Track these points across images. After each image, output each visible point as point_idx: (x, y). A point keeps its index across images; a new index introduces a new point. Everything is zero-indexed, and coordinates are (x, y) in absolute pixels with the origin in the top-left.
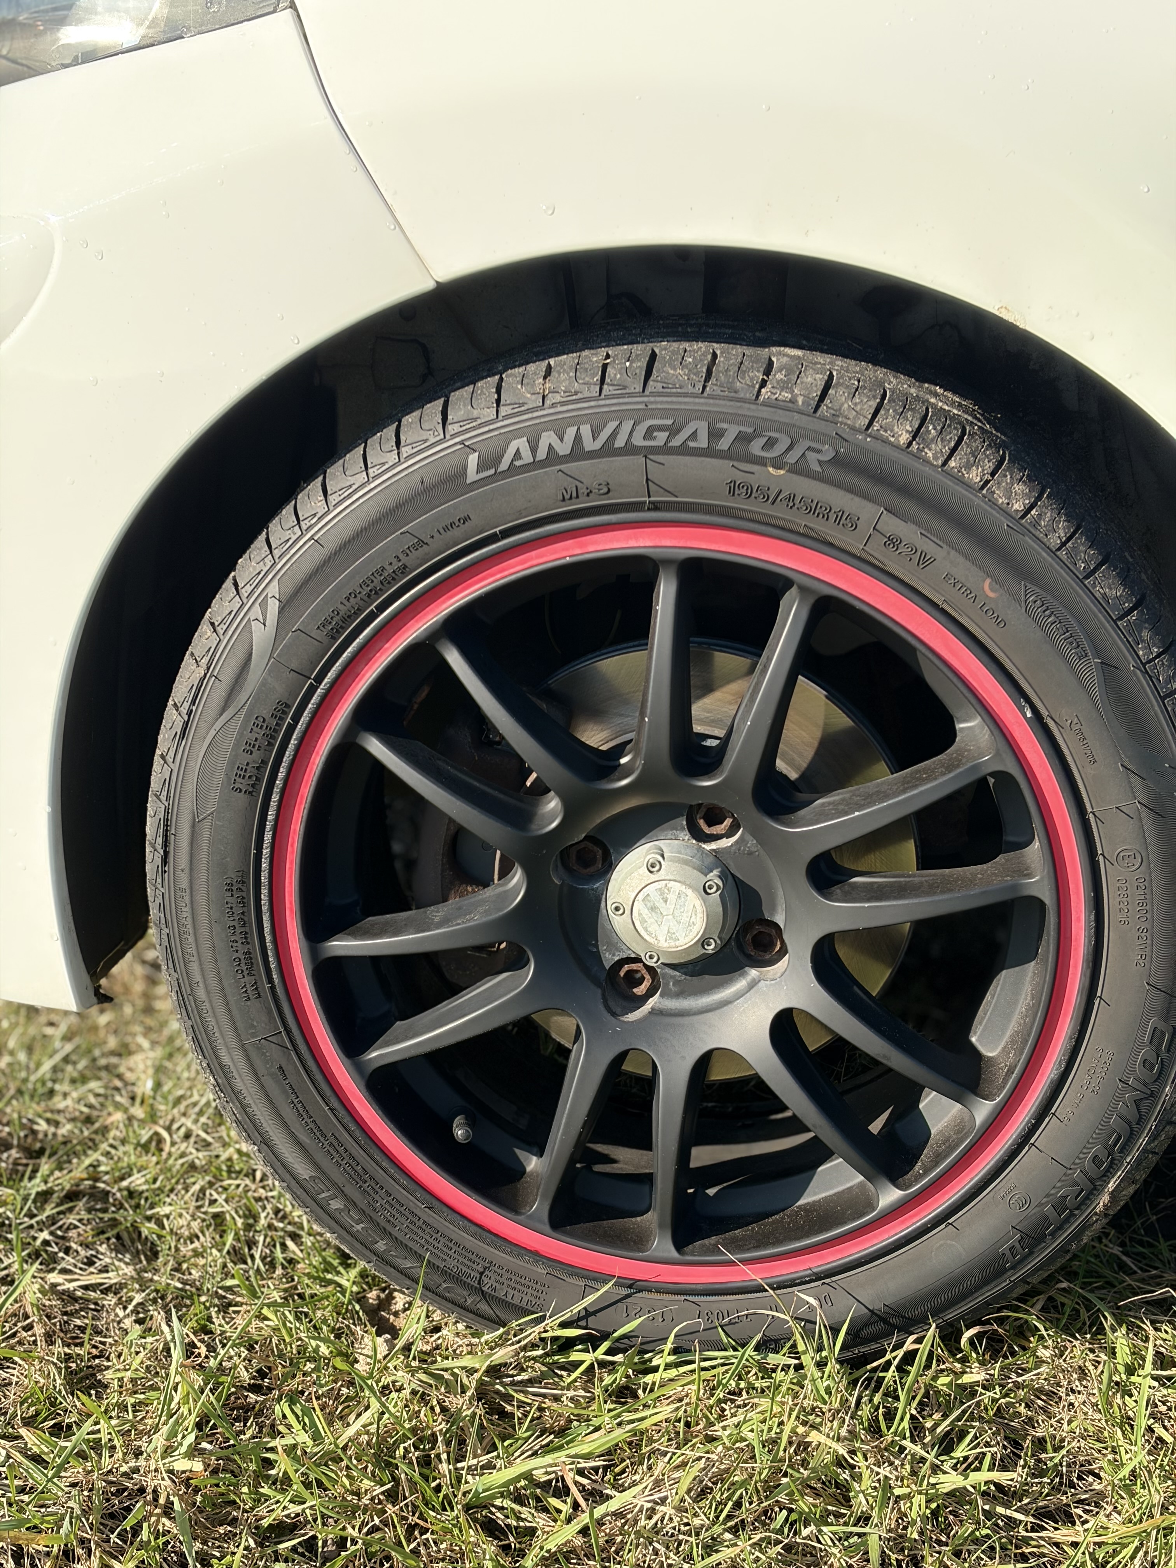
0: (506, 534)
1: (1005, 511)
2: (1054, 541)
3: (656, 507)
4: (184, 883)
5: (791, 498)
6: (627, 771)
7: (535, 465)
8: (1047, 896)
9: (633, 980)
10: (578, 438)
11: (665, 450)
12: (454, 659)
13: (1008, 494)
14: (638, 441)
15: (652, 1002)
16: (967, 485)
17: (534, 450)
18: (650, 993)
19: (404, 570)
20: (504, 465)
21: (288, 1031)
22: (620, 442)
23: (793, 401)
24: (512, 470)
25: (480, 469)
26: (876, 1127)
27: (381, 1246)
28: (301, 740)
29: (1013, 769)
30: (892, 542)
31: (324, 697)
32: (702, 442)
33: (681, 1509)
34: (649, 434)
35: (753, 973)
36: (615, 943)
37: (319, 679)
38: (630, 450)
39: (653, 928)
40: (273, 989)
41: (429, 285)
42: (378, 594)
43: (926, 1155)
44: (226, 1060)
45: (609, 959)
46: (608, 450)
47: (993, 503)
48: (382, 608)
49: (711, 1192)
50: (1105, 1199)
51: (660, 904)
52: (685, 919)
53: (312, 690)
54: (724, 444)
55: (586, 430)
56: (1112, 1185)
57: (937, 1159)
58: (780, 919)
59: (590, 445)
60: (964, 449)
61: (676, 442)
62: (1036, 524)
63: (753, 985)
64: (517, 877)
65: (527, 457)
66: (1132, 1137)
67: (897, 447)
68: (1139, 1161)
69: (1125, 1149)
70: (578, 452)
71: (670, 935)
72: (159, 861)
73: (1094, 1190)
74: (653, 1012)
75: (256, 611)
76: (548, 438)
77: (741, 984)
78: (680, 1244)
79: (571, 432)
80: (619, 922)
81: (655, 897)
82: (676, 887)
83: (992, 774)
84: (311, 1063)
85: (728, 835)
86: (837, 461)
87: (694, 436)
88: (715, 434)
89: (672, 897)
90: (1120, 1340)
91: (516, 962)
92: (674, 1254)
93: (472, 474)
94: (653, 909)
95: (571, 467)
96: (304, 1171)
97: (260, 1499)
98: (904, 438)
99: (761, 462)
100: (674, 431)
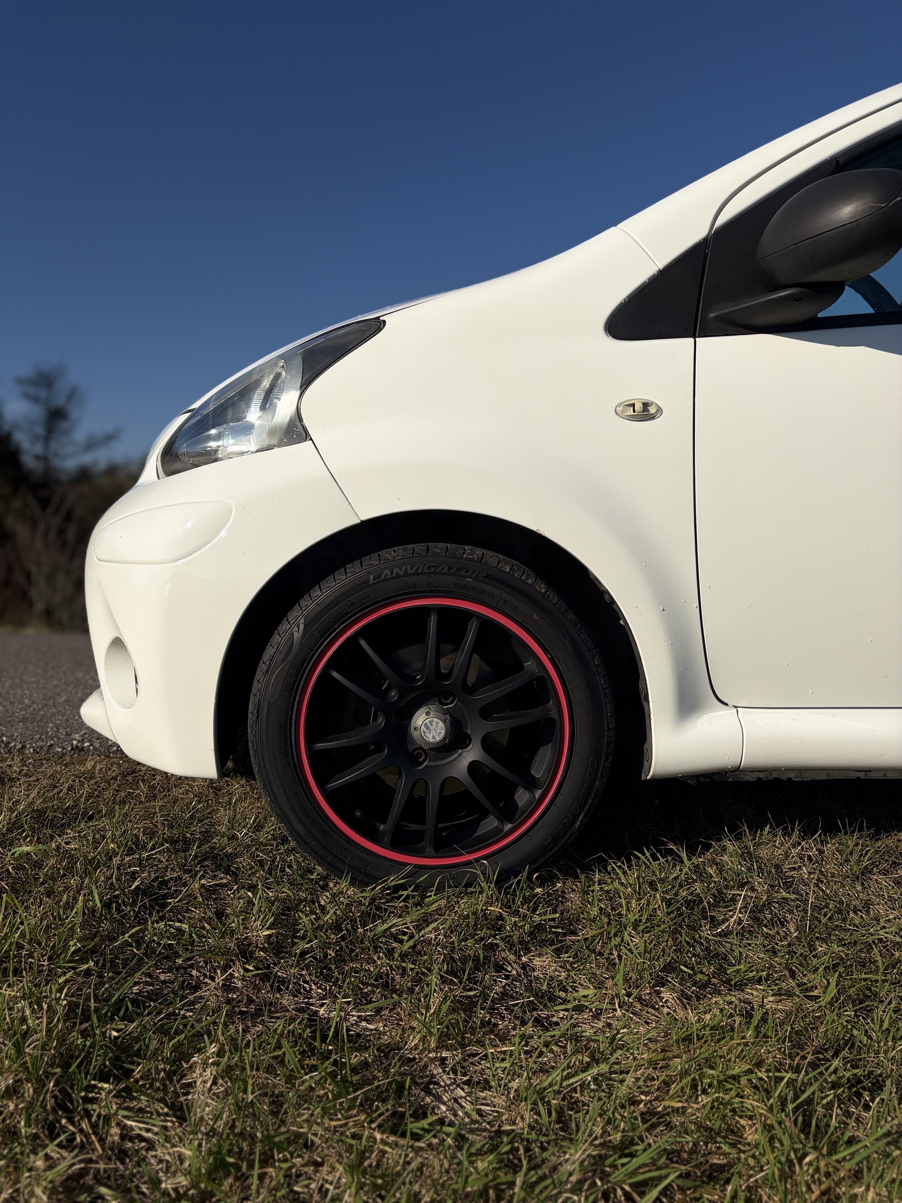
0: (382, 601)
1: (539, 592)
2: (555, 601)
3: (430, 591)
4: (264, 726)
5: (474, 588)
6: (419, 680)
7: (392, 578)
8: (556, 717)
9: (418, 756)
10: (406, 570)
11: (434, 573)
12: (363, 643)
13: (540, 587)
14: (425, 570)
15: (425, 764)
16: (528, 584)
17: (392, 573)
18: (425, 761)
19: (347, 613)
20: (382, 578)
21: (299, 778)
22: (420, 571)
23: (473, 558)
24: (385, 580)
25: (374, 579)
26: (501, 805)
27: (329, 859)
28: (309, 672)
29: (545, 675)
30: (506, 601)
31: (318, 657)
32: (446, 571)
33: (445, 936)
34: (429, 568)
35: (460, 751)
36: (413, 741)
37: (316, 651)
38: (423, 573)
39: (428, 735)
40: (294, 763)
41: (359, 521)
42: (338, 621)
43: (518, 813)
44: (276, 791)
45: (411, 748)
46: (416, 573)
47: (536, 590)
48: (339, 626)
49: (444, 834)
50: (579, 823)
51: (430, 726)
52: (438, 731)
53: (314, 654)
54: (453, 571)
55: (409, 568)
56: (580, 818)
57: (523, 814)
58: (469, 732)
59: (410, 571)
60: (525, 574)
61: (437, 571)
62: (549, 596)
63: (460, 754)
64: (381, 721)
65: (390, 576)
66: (586, 800)
67: (506, 572)
68: (589, 809)
69: (584, 805)
70: (406, 574)
71: (434, 737)
72: (254, 718)
73: (575, 821)
74: (426, 766)
75: (296, 628)
76: (396, 570)
77: (456, 755)
78: (436, 850)
79: (404, 568)
80: (415, 734)
81: (429, 724)
82: (435, 720)
83: (535, 679)
84: (306, 790)
85: (451, 704)
86: (488, 576)
87: (443, 569)
88: (450, 568)
89: (434, 724)
90: (583, 877)
91: (379, 749)
92: (435, 854)
93: (371, 582)
94: (427, 728)
95: (404, 579)
96: (302, 831)
97: (294, 944)
98: (508, 570)
99: (465, 577)
100: (437, 568)
